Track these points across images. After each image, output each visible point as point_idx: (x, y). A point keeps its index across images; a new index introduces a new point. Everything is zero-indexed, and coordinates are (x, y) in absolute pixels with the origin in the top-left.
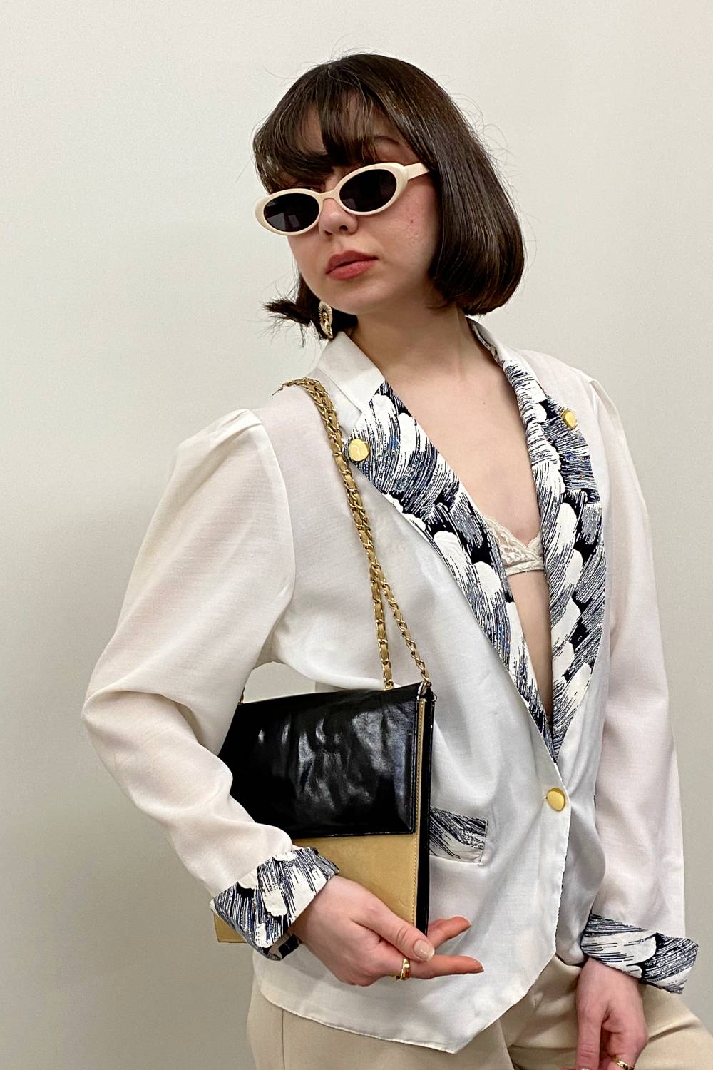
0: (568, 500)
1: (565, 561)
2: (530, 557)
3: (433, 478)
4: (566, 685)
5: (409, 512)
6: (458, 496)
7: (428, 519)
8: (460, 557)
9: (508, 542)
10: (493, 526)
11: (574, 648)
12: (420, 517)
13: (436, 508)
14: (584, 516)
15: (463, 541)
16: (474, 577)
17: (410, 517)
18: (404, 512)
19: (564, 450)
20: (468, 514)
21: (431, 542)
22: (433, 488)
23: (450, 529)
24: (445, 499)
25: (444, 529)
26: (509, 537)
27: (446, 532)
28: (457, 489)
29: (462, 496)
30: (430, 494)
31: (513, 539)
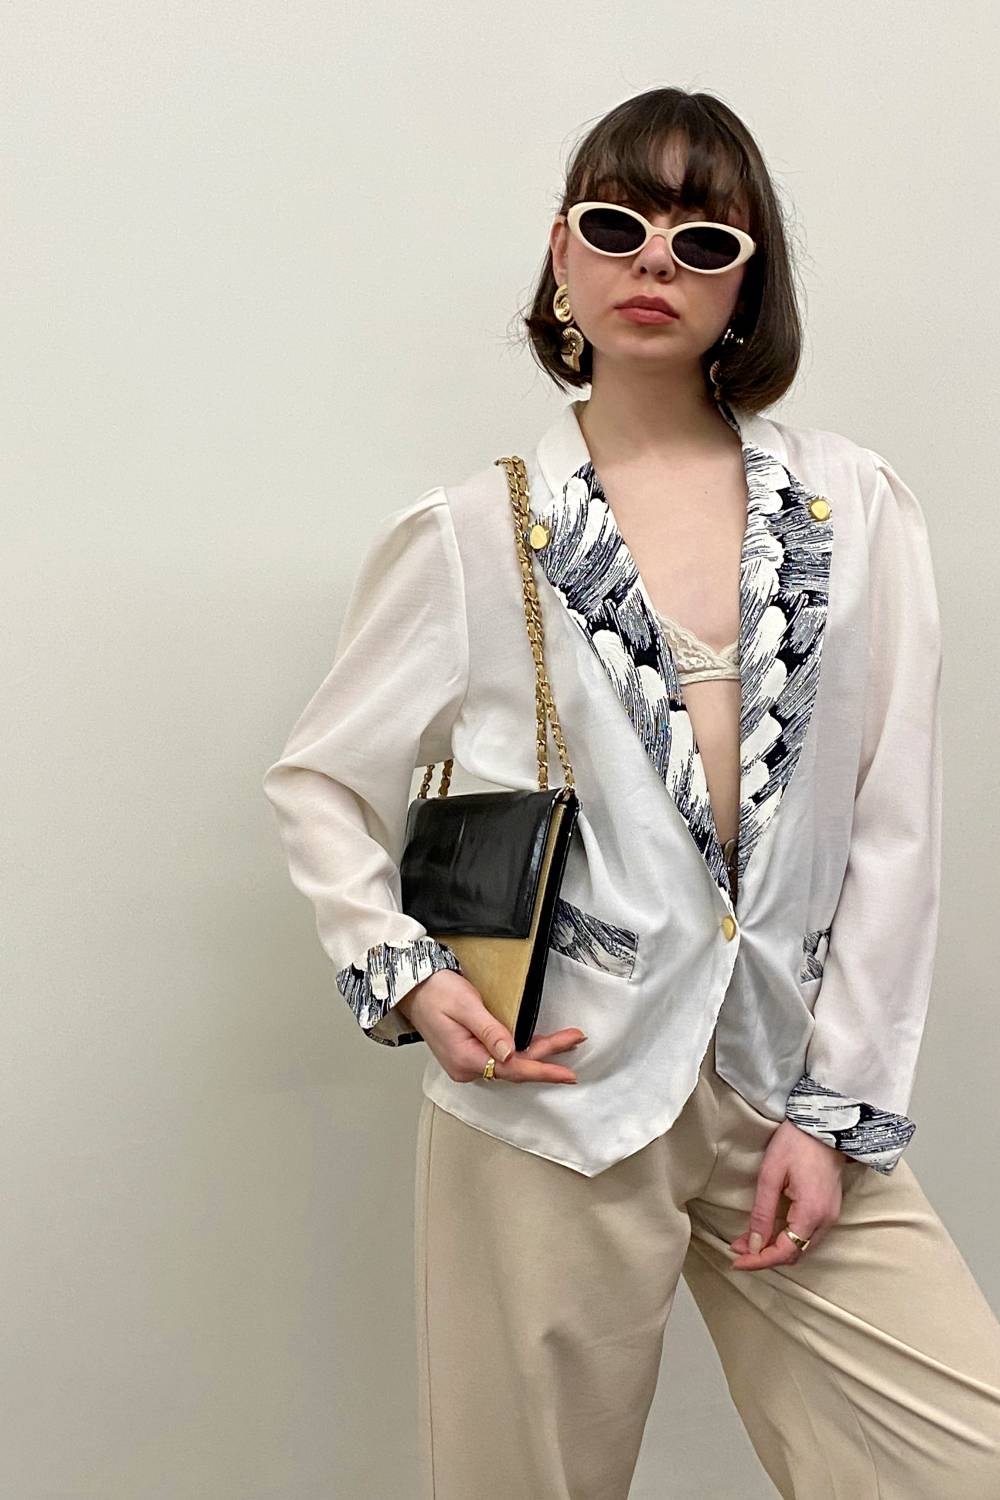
0: (780, 602)
1: (762, 671)
2: (719, 664)
3: (609, 571)
4: (753, 809)
5: (574, 608)
6: (631, 593)
7: (591, 617)
8: (622, 660)
9: (690, 646)
10: (672, 628)
11: (770, 768)
12: (583, 614)
13: (604, 605)
14: (796, 621)
15: (627, 642)
16: (635, 682)
17: (573, 613)
18: (569, 607)
19: (792, 546)
20: (638, 613)
21: (590, 642)
22: (606, 583)
23: (613, 628)
24: (615, 596)
25: (606, 628)
26: (692, 640)
27: (608, 631)
28: (631, 585)
29: (635, 592)
30: (601, 589)
31: (697, 643)
